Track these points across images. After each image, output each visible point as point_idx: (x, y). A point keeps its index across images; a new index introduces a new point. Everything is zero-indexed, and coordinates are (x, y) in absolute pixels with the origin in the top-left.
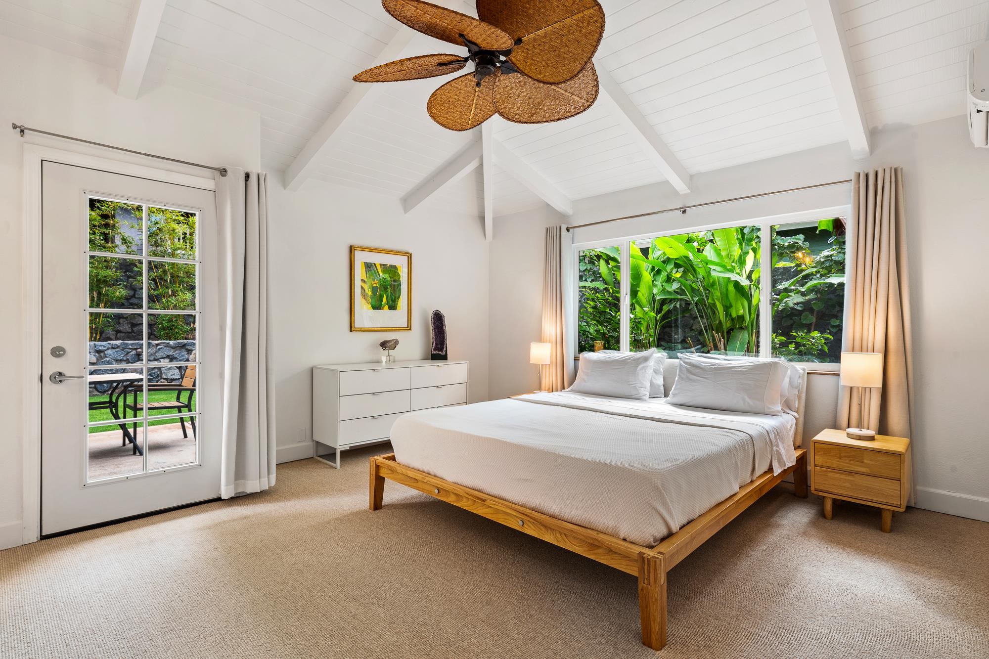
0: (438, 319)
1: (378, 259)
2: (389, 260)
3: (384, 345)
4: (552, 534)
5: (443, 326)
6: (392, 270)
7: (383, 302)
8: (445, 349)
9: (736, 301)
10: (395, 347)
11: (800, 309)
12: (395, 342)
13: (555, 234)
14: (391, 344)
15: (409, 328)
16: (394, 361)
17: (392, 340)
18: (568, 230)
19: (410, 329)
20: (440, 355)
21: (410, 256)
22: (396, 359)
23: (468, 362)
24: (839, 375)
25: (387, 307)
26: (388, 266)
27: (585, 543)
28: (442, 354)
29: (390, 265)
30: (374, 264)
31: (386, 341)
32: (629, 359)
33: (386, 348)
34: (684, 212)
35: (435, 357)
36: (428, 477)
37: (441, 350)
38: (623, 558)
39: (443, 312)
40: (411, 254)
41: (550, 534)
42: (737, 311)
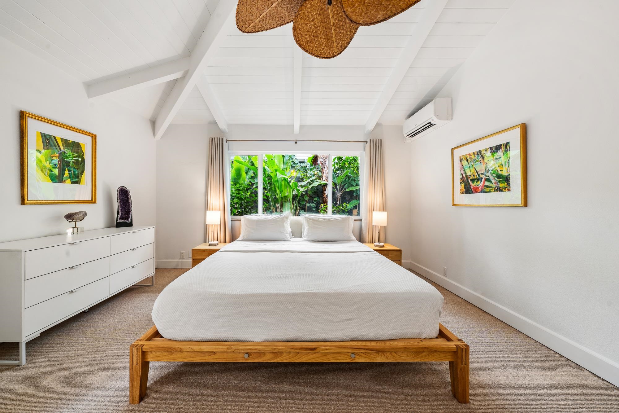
0: (124, 194)
1: (59, 133)
2: (73, 137)
3: (70, 217)
4: (382, 355)
5: (128, 199)
6: (76, 146)
7: (65, 176)
8: (130, 218)
9: (285, 189)
10: (84, 218)
11: (304, 194)
12: (84, 214)
13: (218, 143)
14: (79, 216)
15: (93, 201)
16: (82, 232)
17: (80, 212)
18: (226, 141)
19: (95, 202)
20: (126, 222)
21: (94, 138)
22: (85, 229)
23: (155, 227)
24: (362, 221)
25: (69, 181)
26: (71, 142)
27: (412, 352)
28: (127, 222)
29: (72, 142)
30: (54, 137)
31: (73, 213)
32: (278, 218)
33: (73, 219)
34: (296, 143)
35: (119, 225)
36: (232, 345)
37: (127, 218)
38: (441, 353)
39: (129, 188)
40: (95, 136)
41: (381, 356)
42: (284, 194)
